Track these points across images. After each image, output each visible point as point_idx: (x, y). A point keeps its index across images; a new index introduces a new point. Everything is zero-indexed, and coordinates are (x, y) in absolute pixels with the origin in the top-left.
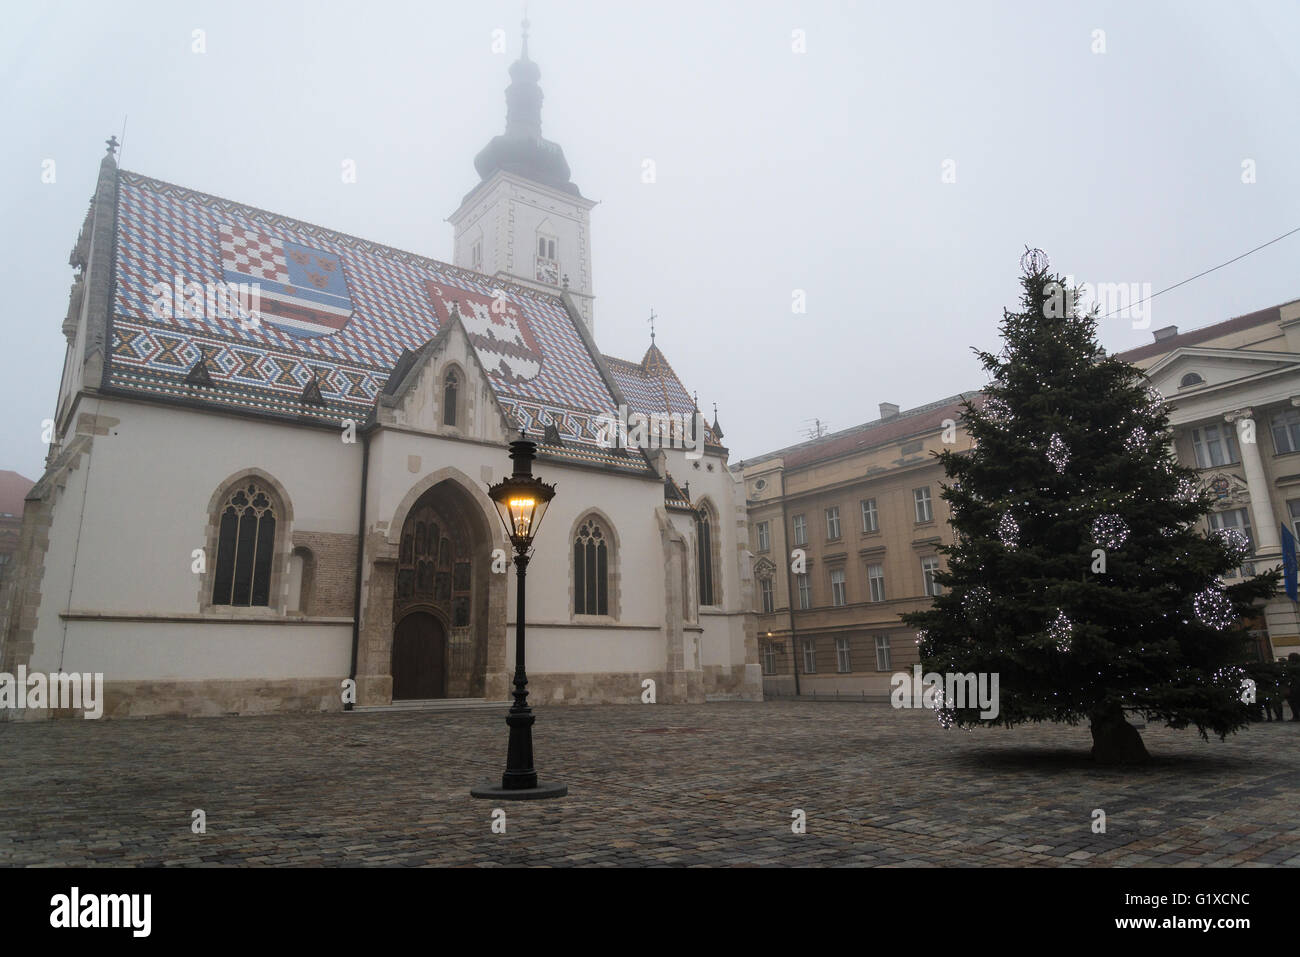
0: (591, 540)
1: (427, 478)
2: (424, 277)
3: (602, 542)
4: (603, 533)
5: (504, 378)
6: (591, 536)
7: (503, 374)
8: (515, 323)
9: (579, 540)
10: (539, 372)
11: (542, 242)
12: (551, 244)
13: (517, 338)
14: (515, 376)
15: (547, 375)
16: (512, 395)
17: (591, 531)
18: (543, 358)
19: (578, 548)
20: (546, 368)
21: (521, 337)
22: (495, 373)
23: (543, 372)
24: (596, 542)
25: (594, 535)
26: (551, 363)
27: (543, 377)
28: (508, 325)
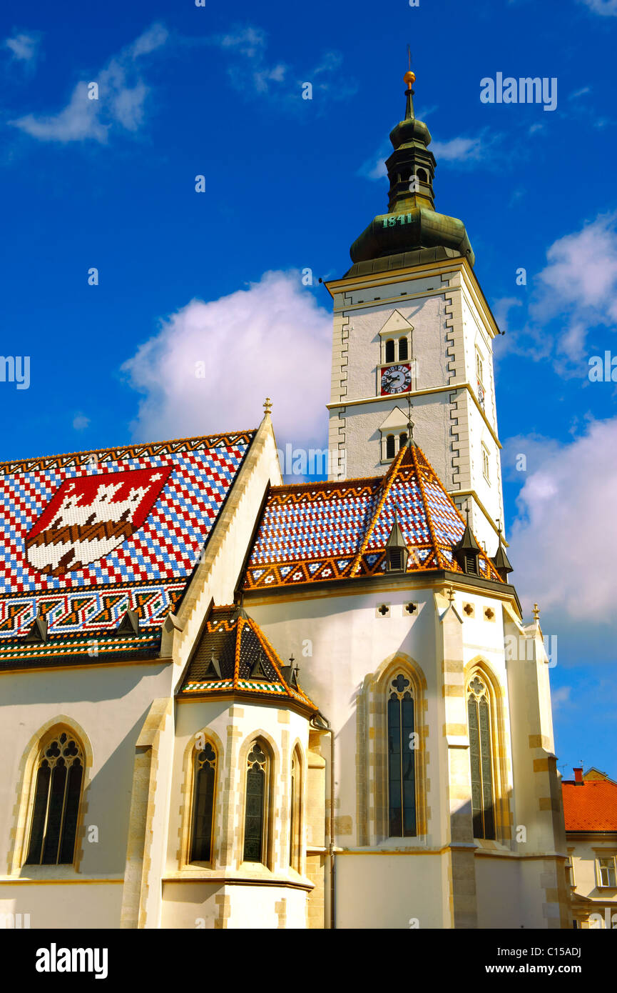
0: (61, 761)
2: (69, 476)
3: (77, 759)
4: (79, 748)
5: (50, 573)
6: (61, 755)
7: (56, 567)
9: (45, 763)
10: (115, 550)
11: (390, 345)
12: (403, 343)
13: (127, 513)
14: (70, 565)
15: (121, 551)
16: (42, 591)
17: (62, 748)
18: (143, 525)
20: (131, 540)
22: (44, 570)
23: (121, 547)
24: (69, 762)
25: (67, 753)
26: (147, 529)
27: (115, 554)
28: (130, 498)
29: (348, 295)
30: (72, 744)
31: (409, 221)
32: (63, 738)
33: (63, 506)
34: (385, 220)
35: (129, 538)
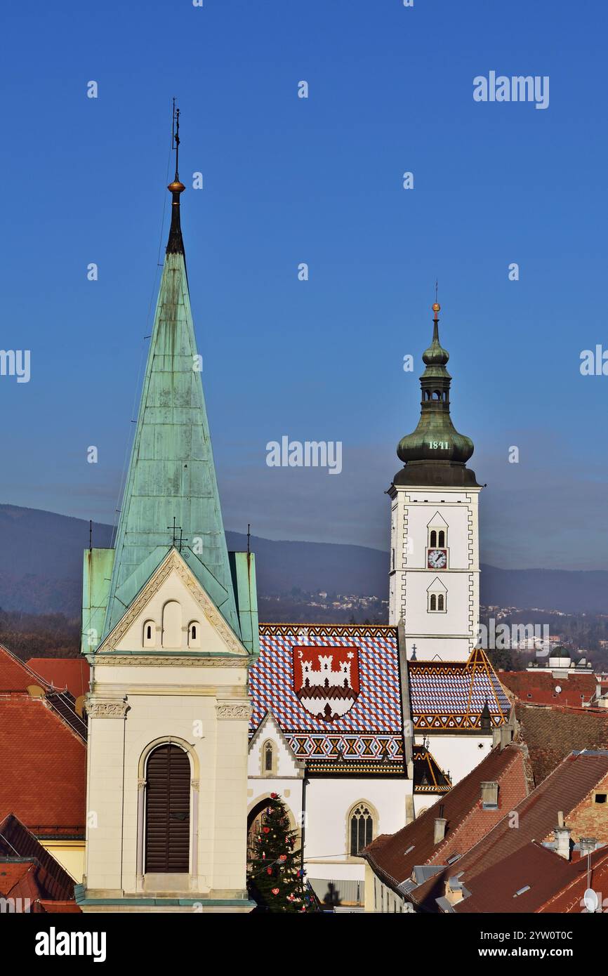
0: (362, 816)
1: (256, 799)
2: (294, 644)
3: (369, 817)
4: (370, 811)
5: (324, 719)
6: (362, 814)
7: (324, 715)
8: (348, 666)
9: (354, 817)
10: (352, 708)
11: (433, 534)
12: (442, 534)
13: (346, 681)
14: (332, 715)
15: (356, 709)
16: (326, 731)
17: (362, 811)
18: (360, 692)
19: (354, 821)
20: (358, 702)
21: (349, 680)
22: (319, 717)
23: (354, 706)
24: (366, 817)
25: (364, 813)
26: (364, 696)
27: (353, 711)
28: (343, 669)
29: (408, 494)
30: (366, 810)
31: (447, 448)
32: (362, 807)
33: (304, 670)
34: (431, 443)
35: (356, 700)
